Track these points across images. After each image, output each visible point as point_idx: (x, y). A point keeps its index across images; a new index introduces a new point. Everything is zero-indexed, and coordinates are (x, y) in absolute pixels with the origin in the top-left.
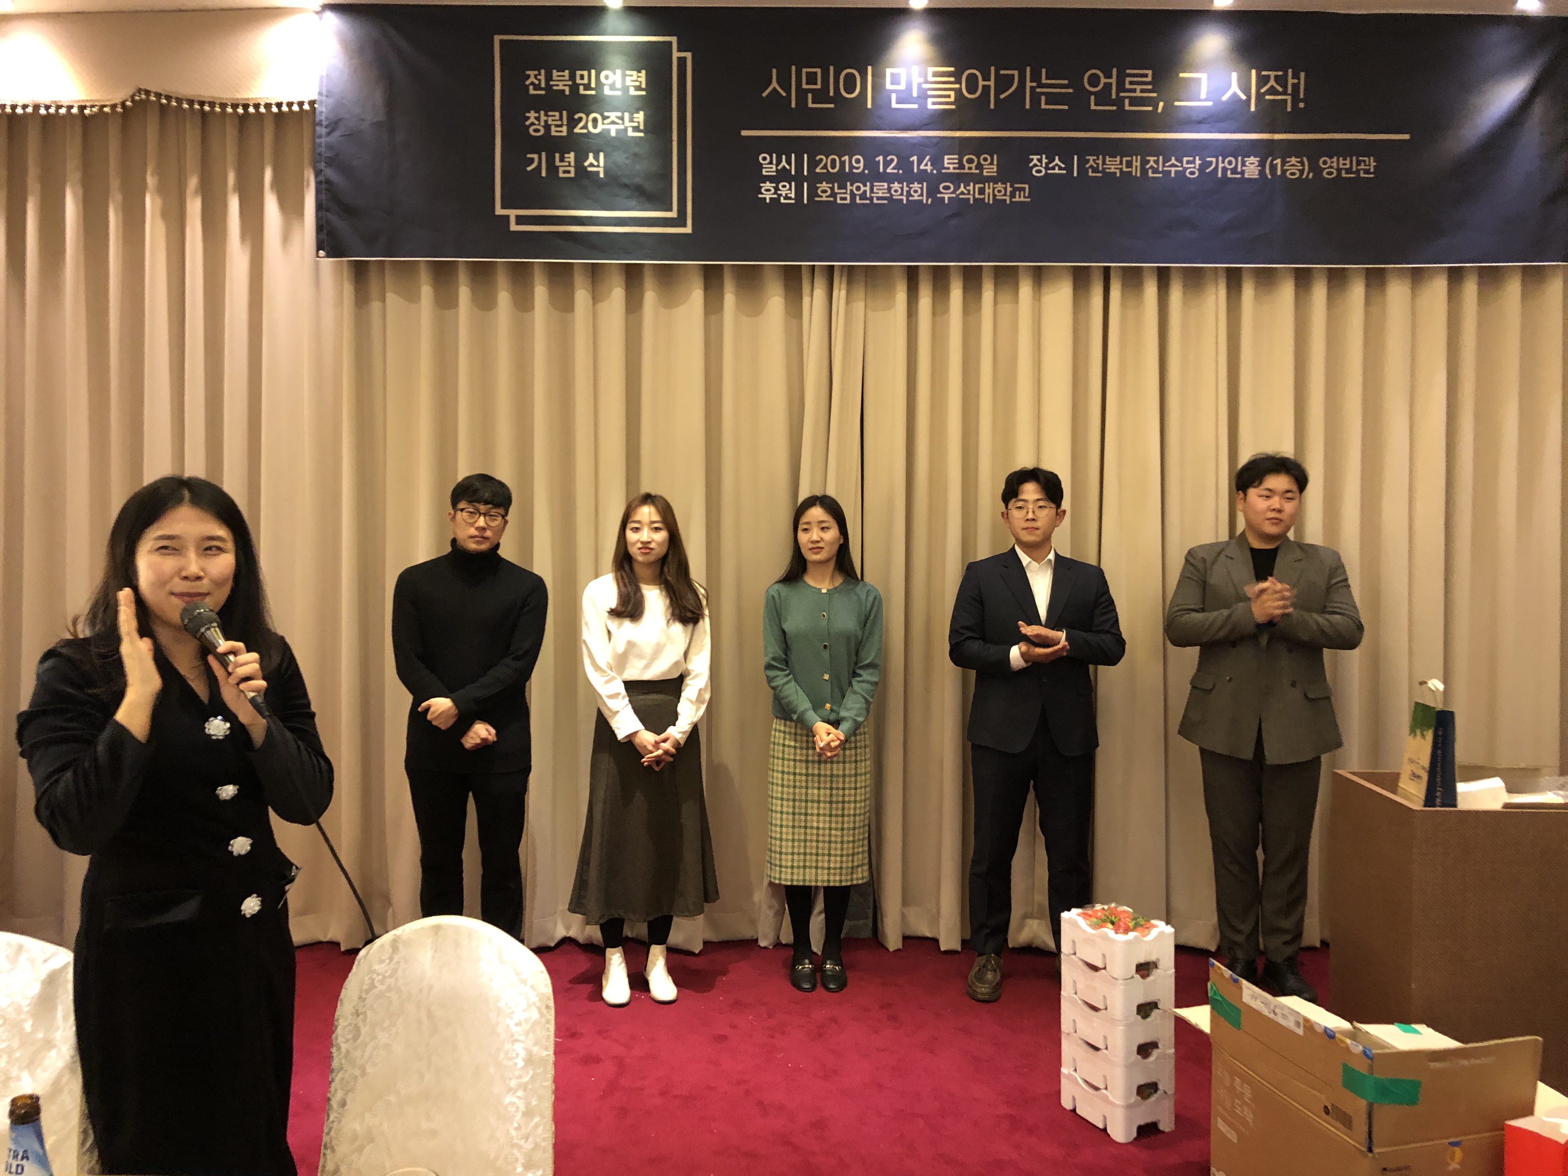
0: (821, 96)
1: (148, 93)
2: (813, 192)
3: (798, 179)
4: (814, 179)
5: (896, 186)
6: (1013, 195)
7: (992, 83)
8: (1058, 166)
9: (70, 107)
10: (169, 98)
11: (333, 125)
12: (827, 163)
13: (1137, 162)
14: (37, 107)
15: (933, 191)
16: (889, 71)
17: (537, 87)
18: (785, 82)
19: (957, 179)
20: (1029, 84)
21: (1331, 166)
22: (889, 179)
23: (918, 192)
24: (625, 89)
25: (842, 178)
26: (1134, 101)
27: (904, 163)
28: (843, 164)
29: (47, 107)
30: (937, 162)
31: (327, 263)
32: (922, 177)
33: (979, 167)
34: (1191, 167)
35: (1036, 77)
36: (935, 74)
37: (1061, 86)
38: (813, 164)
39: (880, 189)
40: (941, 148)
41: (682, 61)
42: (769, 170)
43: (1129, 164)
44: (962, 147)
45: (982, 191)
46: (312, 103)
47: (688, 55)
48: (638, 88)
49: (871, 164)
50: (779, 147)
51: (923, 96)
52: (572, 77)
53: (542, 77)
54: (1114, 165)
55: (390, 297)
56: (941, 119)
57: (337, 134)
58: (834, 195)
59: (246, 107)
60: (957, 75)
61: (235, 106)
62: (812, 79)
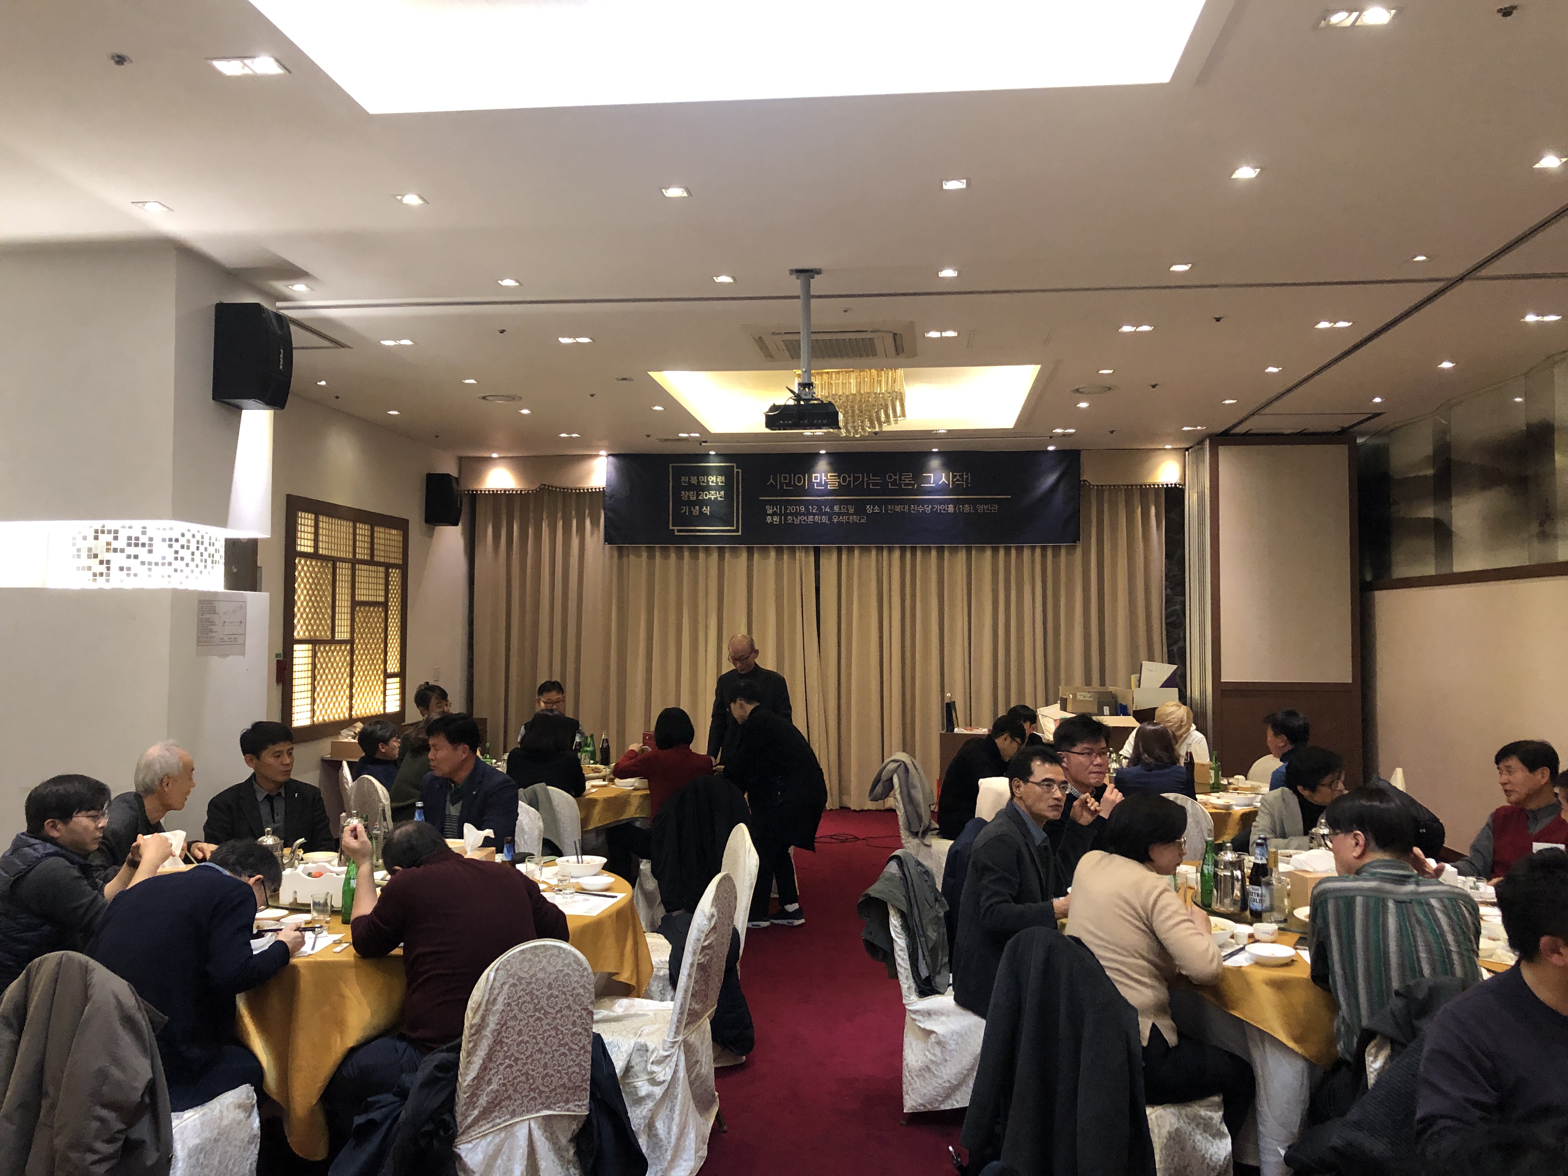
0: (788, 485)
1: (545, 485)
2: (786, 520)
3: (780, 515)
4: (786, 515)
5: (816, 517)
6: (860, 520)
7: (852, 479)
8: (877, 509)
9: (517, 491)
10: (552, 487)
11: (611, 497)
12: (791, 509)
13: (907, 507)
14: (505, 491)
15: (830, 519)
16: (814, 475)
17: (685, 482)
18: (775, 480)
19: (839, 514)
20: (865, 479)
21: (981, 508)
22: (814, 514)
23: (825, 519)
24: (717, 483)
25: (797, 514)
26: (906, 485)
27: (820, 509)
28: (796, 509)
29: (509, 491)
30: (831, 508)
31: (607, 546)
32: (826, 513)
33: (847, 509)
34: (928, 509)
35: (868, 477)
36: (831, 476)
37: (878, 480)
38: (786, 509)
39: (811, 518)
40: (832, 503)
41: (738, 472)
42: (770, 511)
43: (904, 508)
44: (841, 502)
45: (848, 519)
46: (603, 488)
47: (740, 470)
48: (722, 483)
49: (807, 509)
50: (773, 503)
51: (826, 483)
52: (698, 479)
53: (687, 479)
54: (898, 508)
55: (631, 556)
56: (833, 492)
57: (612, 500)
58: (793, 520)
59: (580, 490)
60: (839, 477)
61: (576, 490)
62: (785, 478)
